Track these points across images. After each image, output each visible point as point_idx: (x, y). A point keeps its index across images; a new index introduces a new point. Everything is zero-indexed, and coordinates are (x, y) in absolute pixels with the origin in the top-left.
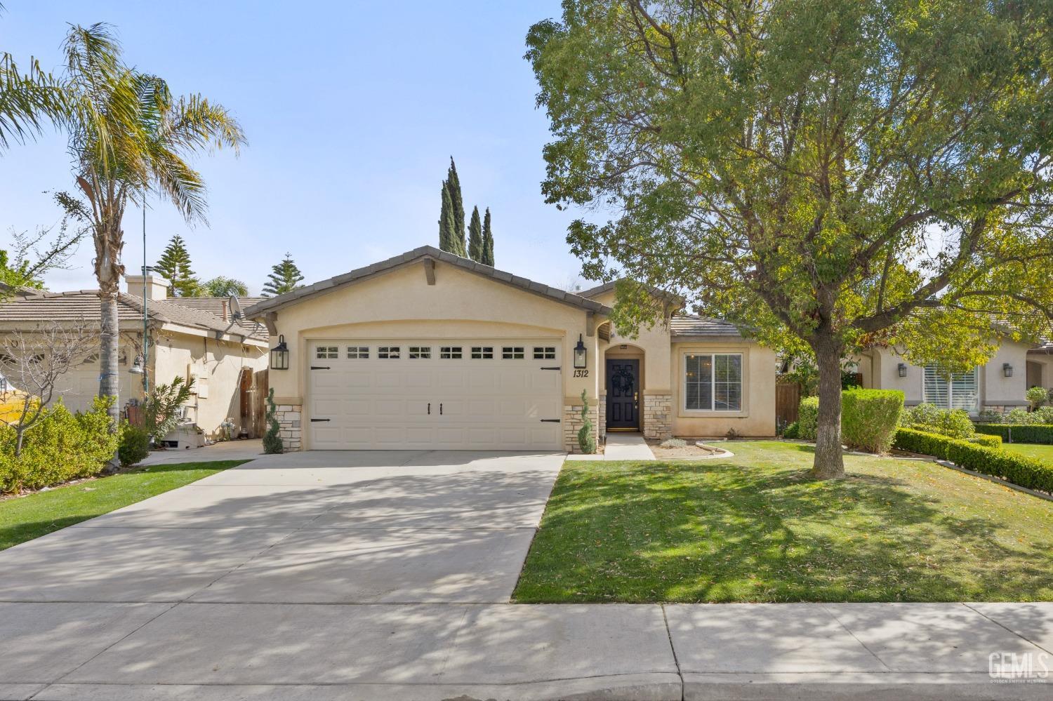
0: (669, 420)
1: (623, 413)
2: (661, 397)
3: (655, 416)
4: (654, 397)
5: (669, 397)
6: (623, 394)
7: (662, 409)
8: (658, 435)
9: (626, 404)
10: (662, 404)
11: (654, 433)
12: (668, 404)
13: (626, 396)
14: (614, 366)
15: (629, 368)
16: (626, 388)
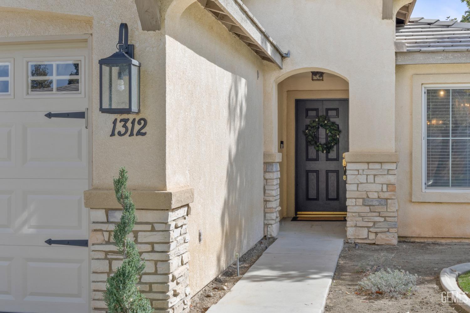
0: (393, 207)
1: (323, 186)
2: (378, 166)
3: (366, 201)
4: (365, 166)
5: (393, 166)
6: (322, 155)
7: (379, 188)
8: (372, 236)
9: (327, 172)
10: (379, 180)
11: (364, 233)
12: (392, 179)
13: (328, 159)
14: (307, 110)
15: (333, 113)
16: (328, 148)
